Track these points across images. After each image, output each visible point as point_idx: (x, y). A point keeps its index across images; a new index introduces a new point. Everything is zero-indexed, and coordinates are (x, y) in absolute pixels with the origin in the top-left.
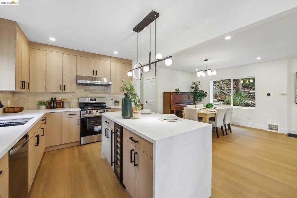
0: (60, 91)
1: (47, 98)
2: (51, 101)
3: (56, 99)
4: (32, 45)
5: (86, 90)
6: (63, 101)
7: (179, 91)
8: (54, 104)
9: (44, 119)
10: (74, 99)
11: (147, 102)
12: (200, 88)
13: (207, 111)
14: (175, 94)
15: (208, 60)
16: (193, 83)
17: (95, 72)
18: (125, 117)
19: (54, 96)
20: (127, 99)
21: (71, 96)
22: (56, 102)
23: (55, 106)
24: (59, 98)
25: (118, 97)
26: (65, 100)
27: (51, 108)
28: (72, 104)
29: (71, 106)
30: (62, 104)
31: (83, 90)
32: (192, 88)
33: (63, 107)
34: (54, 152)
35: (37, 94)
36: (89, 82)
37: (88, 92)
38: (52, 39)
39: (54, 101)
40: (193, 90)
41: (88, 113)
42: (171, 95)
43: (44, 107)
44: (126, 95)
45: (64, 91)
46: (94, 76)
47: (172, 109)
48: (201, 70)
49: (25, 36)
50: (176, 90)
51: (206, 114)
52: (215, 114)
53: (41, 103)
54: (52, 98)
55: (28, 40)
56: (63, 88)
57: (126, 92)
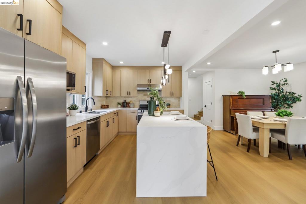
0: (127, 96)
1: (121, 101)
2: (124, 102)
3: (127, 102)
4: (114, 68)
5: (145, 95)
6: (130, 102)
7: (244, 93)
8: (125, 104)
9: (116, 113)
10: (137, 101)
11: (205, 106)
12: (286, 89)
13: (274, 120)
14: (238, 97)
15: (278, 51)
16: (274, 83)
17: (150, 81)
18: (150, 115)
19: (125, 99)
20: (151, 101)
21: (135, 99)
22: (126, 103)
23: (126, 106)
24: (128, 100)
25: (170, 100)
26: (132, 102)
27: (123, 107)
28: (135, 105)
29: (135, 106)
30: (129, 104)
31: (143, 95)
32: (274, 89)
33: (130, 107)
34: (122, 136)
35: (115, 98)
36: (146, 89)
37: (146, 96)
38: (121, 63)
39: (125, 103)
40: (274, 92)
41: (143, 112)
42: (231, 99)
43: (120, 106)
44: (151, 98)
45: (129, 96)
46: (149, 84)
47: (231, 115)
48: (266, 66)
49: (109, 64)
50: (239, 93)
51: (263, 123)
52: (285, 125)
53: (119, 104)
54: (124, 101)
55: (111, 65)
56: (129, 93)
57: (152, 96)
